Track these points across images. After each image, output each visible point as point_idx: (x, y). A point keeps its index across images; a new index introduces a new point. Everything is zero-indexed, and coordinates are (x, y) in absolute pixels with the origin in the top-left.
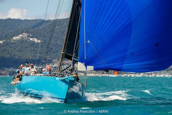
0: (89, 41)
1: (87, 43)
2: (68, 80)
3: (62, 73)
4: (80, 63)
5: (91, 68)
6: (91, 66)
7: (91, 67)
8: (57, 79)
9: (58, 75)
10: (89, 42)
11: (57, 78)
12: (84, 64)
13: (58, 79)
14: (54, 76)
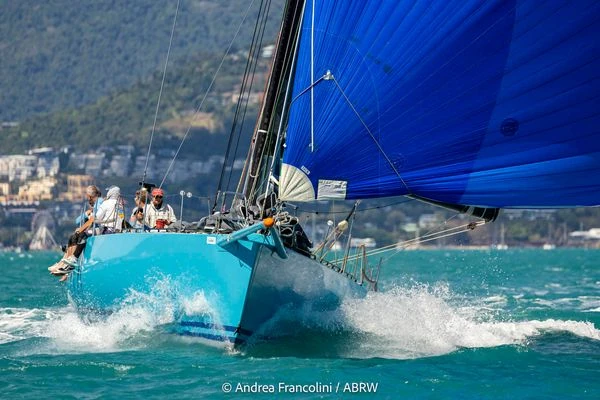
0: (328, 73)
1: (320, 83)
2: (249, 246)
3: (229, 217)
4: (291, 167)
5: (333, 189)
6: (338, 183)
7: (337, 187)
8: (208, 242)
9: (213, 225)
10: (328, 76)
11: (209, 238)
12: (307, 170)
13: (214, 243)
14: (199, 229)
